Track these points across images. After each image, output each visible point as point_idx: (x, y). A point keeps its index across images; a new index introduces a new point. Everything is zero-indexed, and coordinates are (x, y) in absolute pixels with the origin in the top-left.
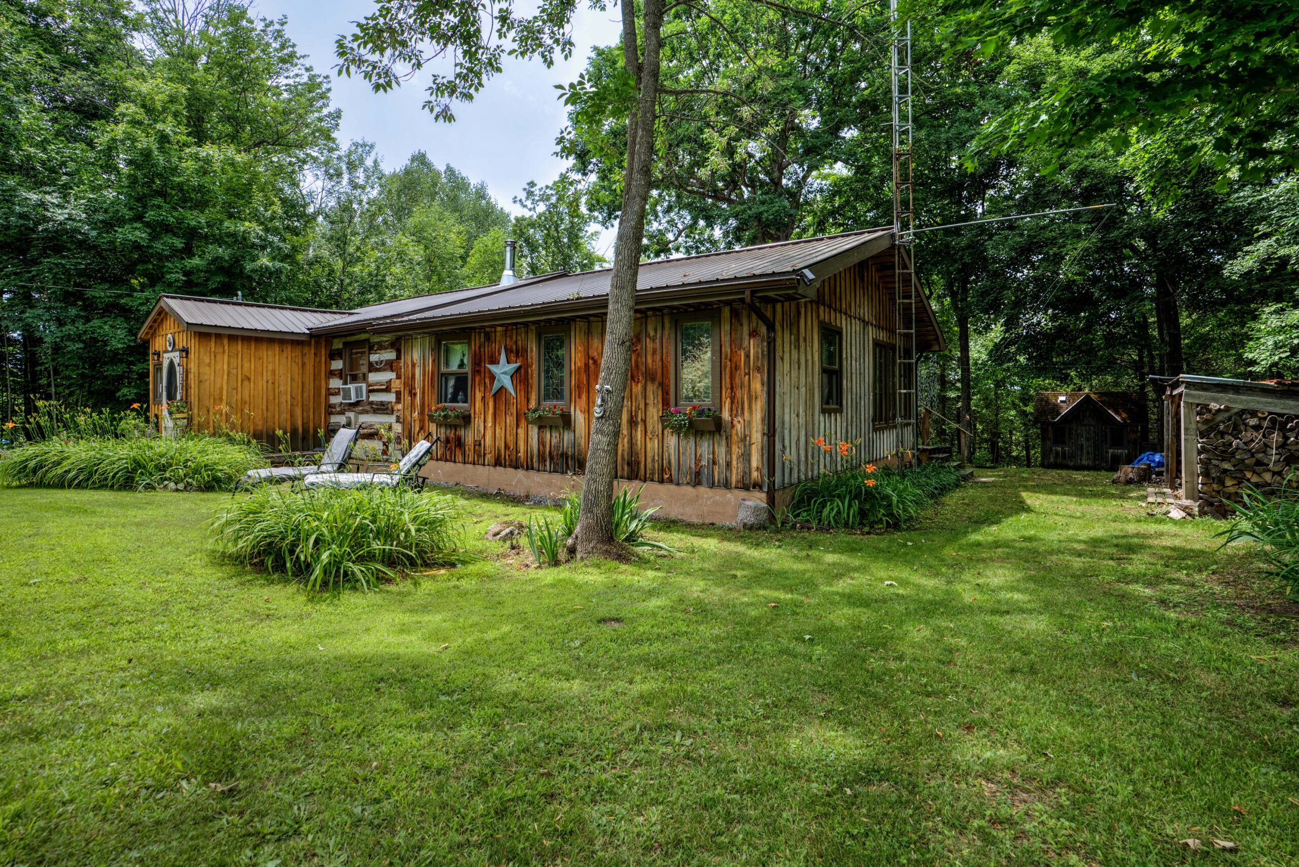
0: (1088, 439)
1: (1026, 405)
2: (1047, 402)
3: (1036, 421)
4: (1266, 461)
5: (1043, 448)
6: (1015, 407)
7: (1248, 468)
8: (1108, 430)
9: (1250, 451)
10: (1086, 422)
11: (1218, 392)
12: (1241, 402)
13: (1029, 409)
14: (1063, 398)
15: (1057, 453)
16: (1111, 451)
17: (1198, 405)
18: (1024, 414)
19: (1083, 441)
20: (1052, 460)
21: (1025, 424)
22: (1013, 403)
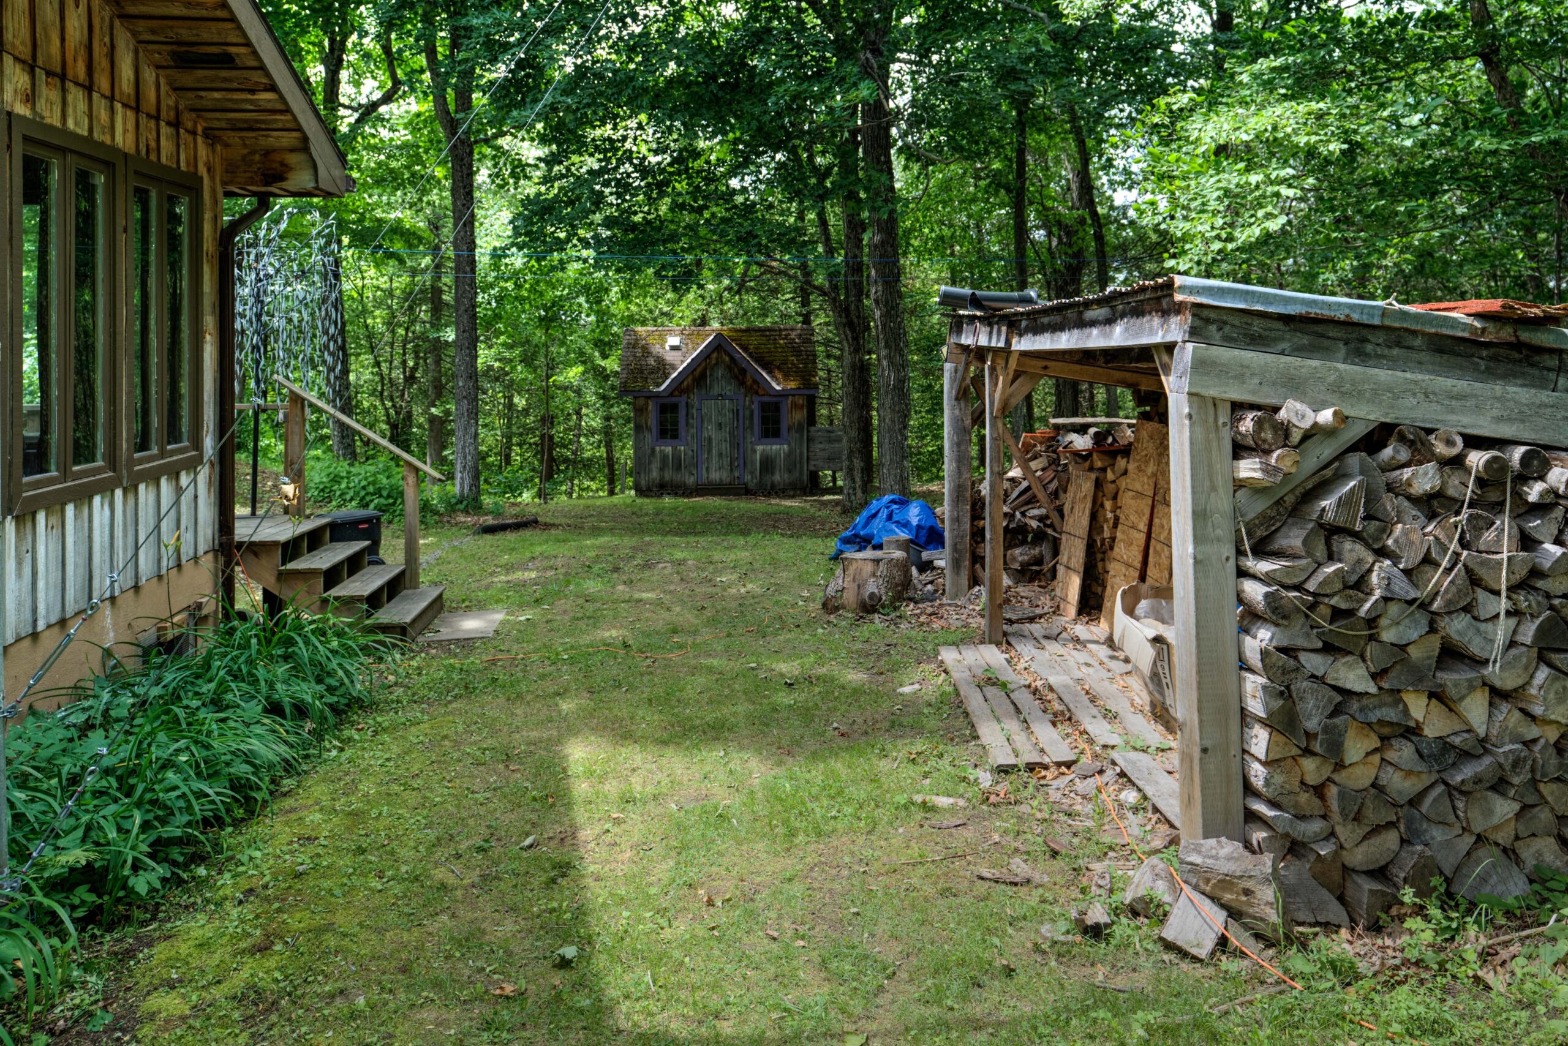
0: (720, 426)
1: (605, 356)
2: (646, 351)
3: (624, 391)
4: (1476, 648)
5: (636, 448)
6: (583, 358)
7: (1418, 677)
8: (755, 407)
9: (1424, 606)
10: (716, 391)
11: (1299, 351)
12: (1377, 392)
13: (612, 364)
14: (674, 341)
15: (664, 458)
16: (760, 448)
17: (1238, 407)
18: (601, 374)
19: (710, 430)
20: (655, 474)
21: (603, 397)
22: (581, 353)
